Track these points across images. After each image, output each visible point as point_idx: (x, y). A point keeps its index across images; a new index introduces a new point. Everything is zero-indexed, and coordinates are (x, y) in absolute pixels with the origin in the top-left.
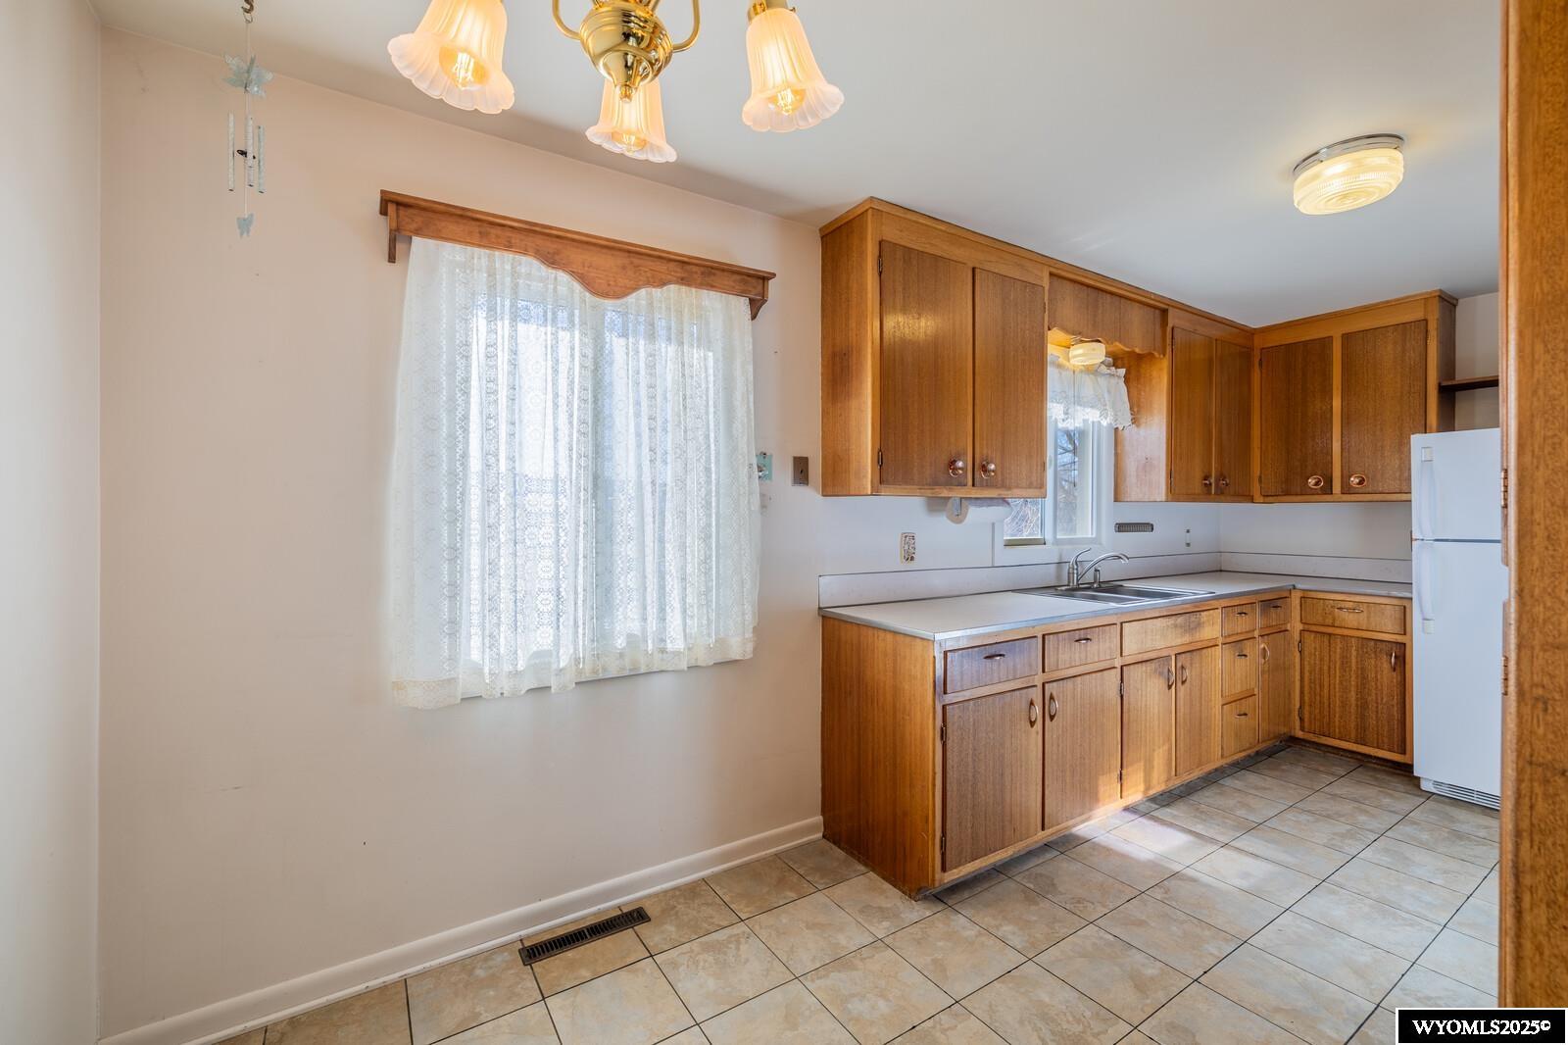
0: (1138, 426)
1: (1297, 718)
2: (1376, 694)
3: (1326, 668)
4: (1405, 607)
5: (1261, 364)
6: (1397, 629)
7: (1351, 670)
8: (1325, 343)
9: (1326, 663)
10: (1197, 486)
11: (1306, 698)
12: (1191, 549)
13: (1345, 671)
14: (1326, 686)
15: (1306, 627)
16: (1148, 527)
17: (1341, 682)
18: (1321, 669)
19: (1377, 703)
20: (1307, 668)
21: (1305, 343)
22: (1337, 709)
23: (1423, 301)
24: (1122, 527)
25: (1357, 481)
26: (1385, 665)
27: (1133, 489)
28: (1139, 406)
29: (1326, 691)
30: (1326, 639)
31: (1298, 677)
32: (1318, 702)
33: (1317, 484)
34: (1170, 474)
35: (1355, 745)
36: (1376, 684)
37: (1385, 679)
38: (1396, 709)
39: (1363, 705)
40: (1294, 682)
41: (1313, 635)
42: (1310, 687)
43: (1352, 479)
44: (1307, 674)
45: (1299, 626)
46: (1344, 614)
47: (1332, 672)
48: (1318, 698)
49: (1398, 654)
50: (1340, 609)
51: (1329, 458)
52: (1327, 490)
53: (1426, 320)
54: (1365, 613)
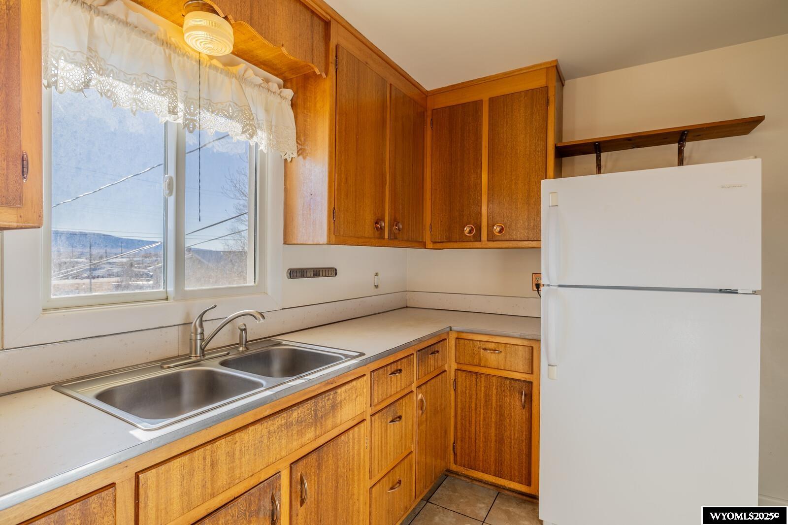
0: (304, 158)
1: (452, 452)
2: (510, 430)
3: (473, 406)
4: (532, 347)
5: (432, 124)
6: (527, 369)
7: (492, 408)
8: (478, 104)
9: (474, 400)
10: (368, 228)
11: (459, 434)
12: (380, 291)
13: (487, 408)
14: (474, 423)
15: (460, 367)
16: (331, 272)
17: (484, 420)
18: (470, 407)
19: (511, 439)
20: (459, 406)
21: (464, 105)
22: (481, 445)
23: (545, 70)
24: (296, 273)
25: (498, 229)
26: (516, 402)
27: (302, 232)
28: (305, 135)
29: (473, 427)
30: (474, 377)
31: (453, 414)
32: (467, 437)
33: (470, 232)
34: (333, 213)
35: (495, 478)
36: (510, 421)
37: (517, 416)
38: (524, 444)
39: (500, 441)
40: (450, 419)
41: (464, 374)
42: (462, 423)
43: (495, 228)
44: (459, 411)
45: (454, 366)
46: (488, 354)
47: (478, 409)
48: (467, 433)
49: (527, 392)
50: (485, 349)
51: (479, 208)
52: (478, 238)
53: (547, 87)
54: (503, 354)
